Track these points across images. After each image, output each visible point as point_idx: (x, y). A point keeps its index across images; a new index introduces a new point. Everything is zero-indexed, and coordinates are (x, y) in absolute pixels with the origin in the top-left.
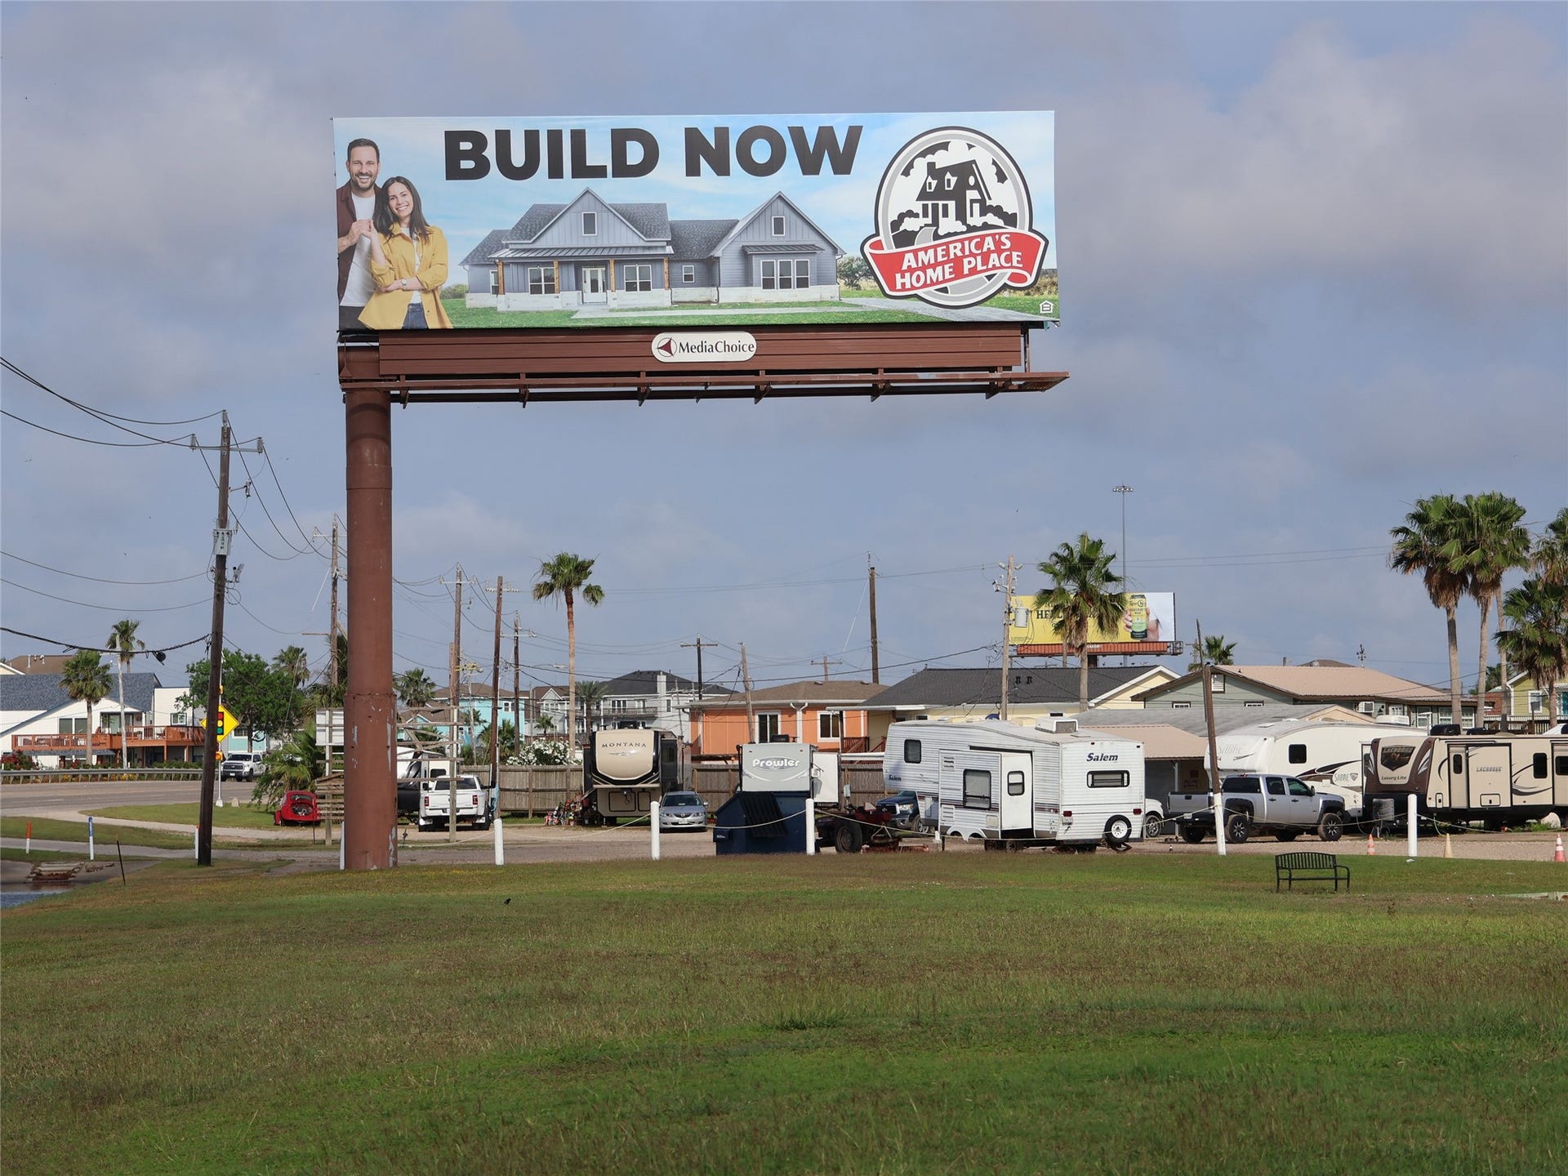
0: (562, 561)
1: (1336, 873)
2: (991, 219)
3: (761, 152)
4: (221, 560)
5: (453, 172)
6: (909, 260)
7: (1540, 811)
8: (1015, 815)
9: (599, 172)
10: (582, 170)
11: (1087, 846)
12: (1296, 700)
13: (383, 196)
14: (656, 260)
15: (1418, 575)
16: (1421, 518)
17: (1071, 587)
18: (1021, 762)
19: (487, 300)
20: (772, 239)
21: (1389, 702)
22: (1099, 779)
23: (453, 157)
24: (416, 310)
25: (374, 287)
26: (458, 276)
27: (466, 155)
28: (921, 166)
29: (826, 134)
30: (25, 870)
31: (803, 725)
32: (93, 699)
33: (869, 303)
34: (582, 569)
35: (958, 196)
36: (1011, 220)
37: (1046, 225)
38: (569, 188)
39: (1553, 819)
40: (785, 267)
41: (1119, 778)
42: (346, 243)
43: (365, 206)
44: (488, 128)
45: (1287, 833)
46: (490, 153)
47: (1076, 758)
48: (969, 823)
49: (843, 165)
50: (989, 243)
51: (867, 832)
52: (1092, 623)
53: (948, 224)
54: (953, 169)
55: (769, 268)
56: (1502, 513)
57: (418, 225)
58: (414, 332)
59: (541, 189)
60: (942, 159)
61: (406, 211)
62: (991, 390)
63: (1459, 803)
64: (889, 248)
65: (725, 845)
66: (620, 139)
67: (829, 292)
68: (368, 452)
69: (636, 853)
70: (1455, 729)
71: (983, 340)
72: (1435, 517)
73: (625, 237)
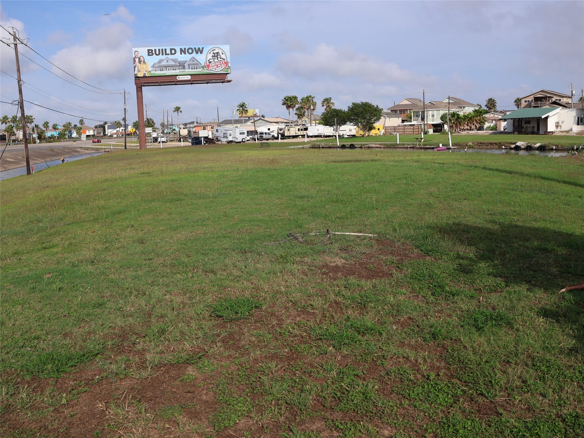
0: (177, 107)
1: (268, 145)
2: (221, 59)
3: (190, 51)
4: (125, 109)
5: (149, 55)
6: (211, 65)
7: (299, 136)
8: (230, 139)
9: (169, 54)
10: (166, 54)
11: (240, 142)
12: (271, 122)
13: (139, 58)
14: (177, 66)
15: (285, 106)
16: (285, 99)
17: (241, 109)
18: (231, 132)
19: (154, 72)
20: (192, 63)
21: (283, 122)
22: (241, 134)
23: (149, 53)
24: (145, 74)
25: (139, 71)
26: (150, 69)
27: (150, 53)
28: (212, 52)
29: (199, 49)
30: (103, 150)
31: (209, 128)
32: (120, 128)
33: (206, 71)
34: (179, 108)
35: (217, 56)
36: (224, 60)
37: (229, 60)
38: (164, 57)
39: (300, 136)
40: (194, 67)
41: (243, 133)
42: (135, 65)
43: (137, 60)
44: (153, 49)
45: (268, 140)
46: (154, 52)
47: (238, 131)
48: (224, 140)
49: (201, 53)
50: (221, 63)
51: (211, 142)
52: (244, 113)
53: (216, 60)
54: (216, 53)
55: (192, 67)
56: (295, 98)
57: (144, 62)
58: (145, 77)
59: (161, 57)
60: (215, 52)
61: (143, 60)
62: (223, 82)
63: (289, 135)
64: (208, 64)
65: (193, 144)
66: (171, 50)
67: (200, 70)
68: (139, 93)
69: (180, 145)
70: (288, 126)
71: (221, 76)
72: (287, 98)
73: (172, 63)
